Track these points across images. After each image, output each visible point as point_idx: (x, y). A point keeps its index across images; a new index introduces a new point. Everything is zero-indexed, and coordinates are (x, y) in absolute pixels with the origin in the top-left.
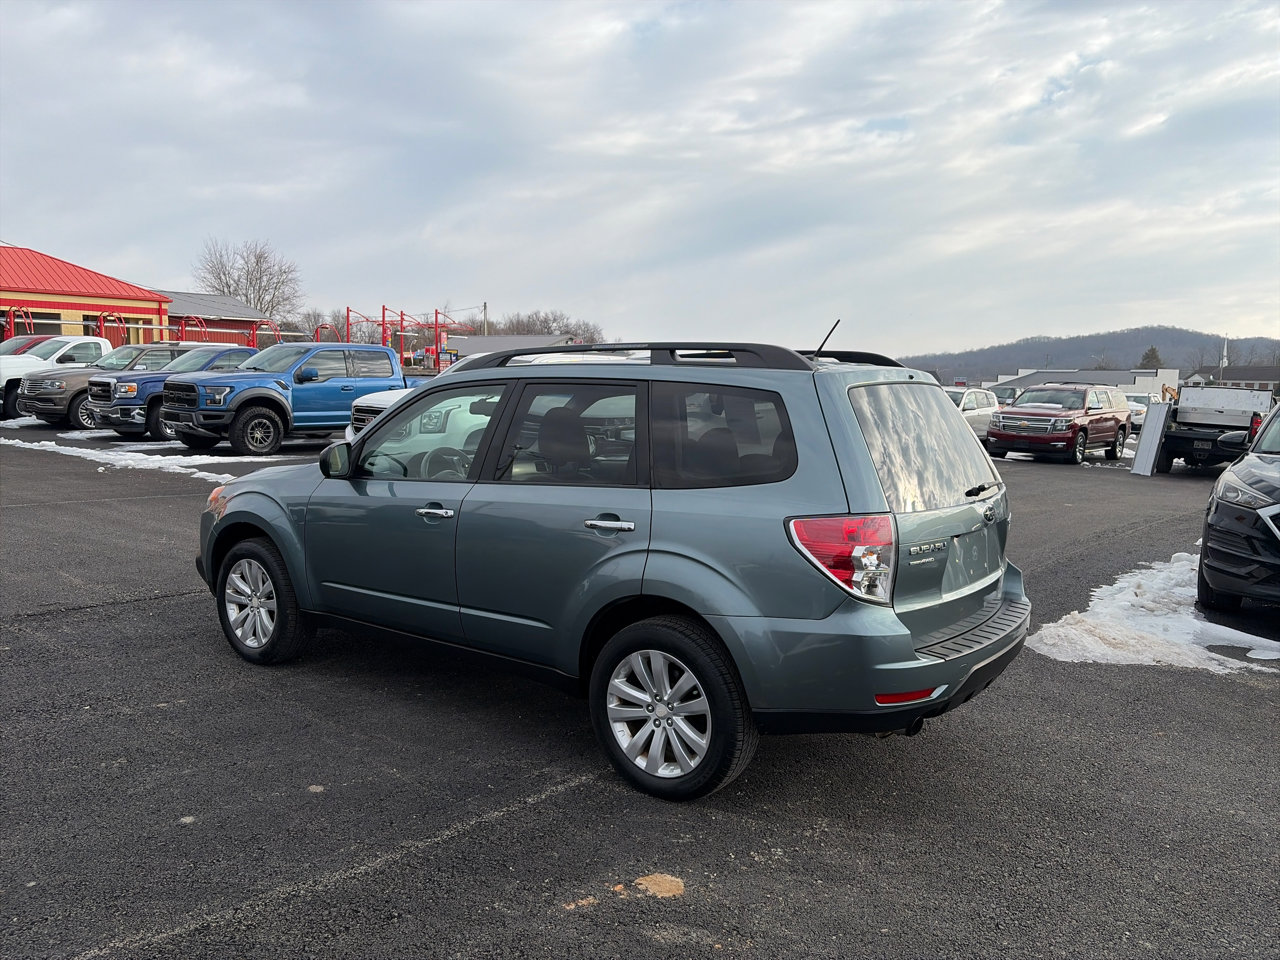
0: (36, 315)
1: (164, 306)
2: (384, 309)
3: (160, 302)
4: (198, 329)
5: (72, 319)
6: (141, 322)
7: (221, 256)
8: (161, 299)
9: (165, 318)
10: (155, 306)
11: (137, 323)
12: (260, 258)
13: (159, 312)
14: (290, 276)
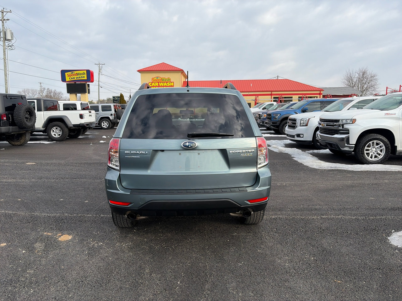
0: (285, 98)
1: (322, 92)
2: (387, 88)
3: (320, 91)
4: (329, 98)
5: (295, 98)
6: (316, 98)
7: (351, 74)
8: (321, 90)
9: (321, 96)
10: (319, 92)
11: (314, 98)
12: (364, 73)
13: (320, 94)
14: (374, 78)
